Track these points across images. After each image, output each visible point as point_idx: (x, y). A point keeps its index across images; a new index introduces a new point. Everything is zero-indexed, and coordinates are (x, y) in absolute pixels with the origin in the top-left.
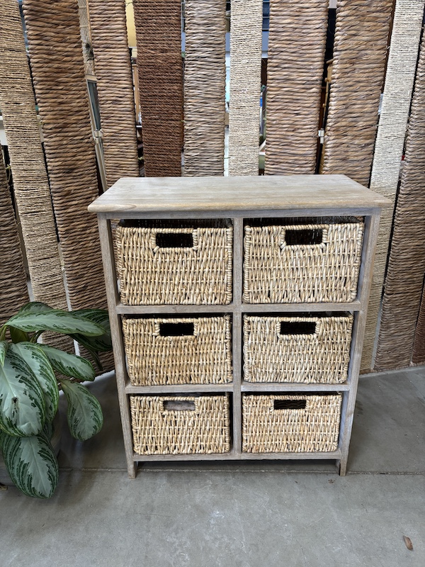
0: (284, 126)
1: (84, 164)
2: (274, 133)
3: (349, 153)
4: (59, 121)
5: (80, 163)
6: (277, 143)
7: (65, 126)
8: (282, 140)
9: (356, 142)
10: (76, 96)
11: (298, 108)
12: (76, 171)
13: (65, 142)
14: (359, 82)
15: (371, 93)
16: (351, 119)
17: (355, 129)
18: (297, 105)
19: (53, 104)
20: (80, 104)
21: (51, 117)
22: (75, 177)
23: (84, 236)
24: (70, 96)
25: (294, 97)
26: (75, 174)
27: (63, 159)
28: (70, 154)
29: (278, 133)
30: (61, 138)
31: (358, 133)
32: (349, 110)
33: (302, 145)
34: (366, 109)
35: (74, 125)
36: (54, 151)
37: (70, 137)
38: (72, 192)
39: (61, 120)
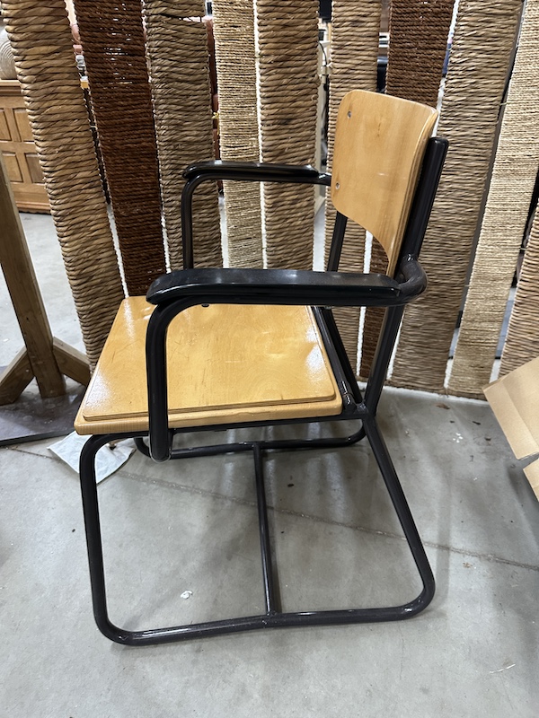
1: (304, 112)
5: (299, 110)
7: (288, 58)
10: (304, 15)
12: (294, 122)
13: (285, 81)
19: (277, 27)
20: (308, 27)
21: (272, 45)
22: (291, 131)
23: (293, 211)
24: (298, 15)
26: (291, 127)
27: (281, 105)
28: (289, 98)
30: (281, 76)
35: (299, 57)
36: (270, 94)
37: (292, 73)
38: (286, 151)
39: (284, 50)
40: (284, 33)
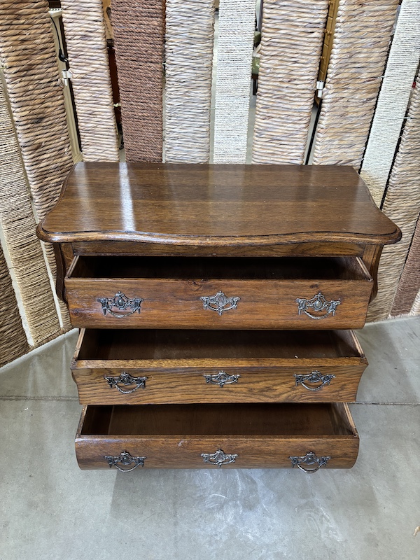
0: (279, 76)
1: (53, 111)
2: (268, 83)
3: (349, 109)
4: (23, 62)
5: (49, 110)
6: (270, 95)
7: (30, 67)
8: (276, 93)
9: (358, 96)
10: (39, 31)
11: (296, 56)
12: (46, 120)
13: (31, 87)
14: (367, 27)
15: (379, 40)
16: (354, 70)
17: (358, 81)
18: (295, 51)
21: (14, 58)
22: (45, 128)
24: (33, 31)
25: (293, 42)
26: (44, 124)
27: (30, 107)
28: (38, 102)
29: (271, 83)
31: (360, 86)
32: (352, 60)
33: (297, 99)
34: (371, 59)
35: (40, 66)
36: (19, 99)
37: (36, 80)
38: (43, 144)
39: (25, 62)
40: (23, 47)
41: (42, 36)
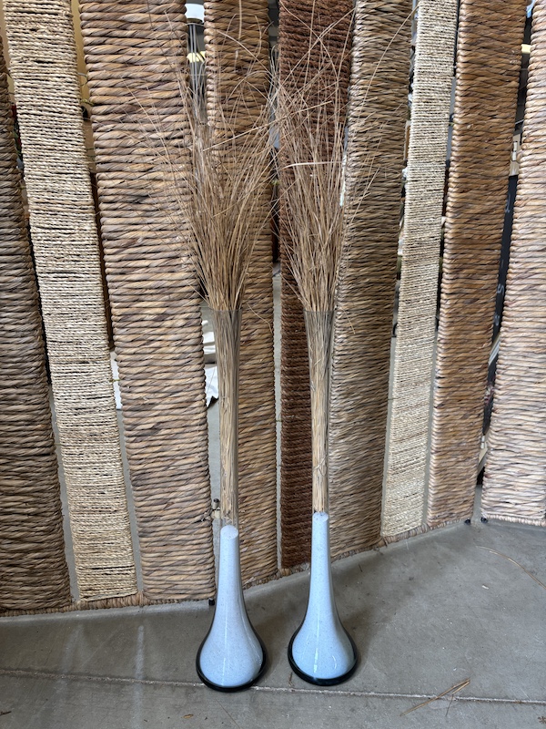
1: (166, 188)
4: (121, 99)
8: (475, 155)
12: (150, 201)
19: (111, 66)
21: (107, 90)
22: (146, 213)
24: (148, 51)
26: (145, 207)
39: (127, 99)
40: (125, 74)
41: (163, 59)
